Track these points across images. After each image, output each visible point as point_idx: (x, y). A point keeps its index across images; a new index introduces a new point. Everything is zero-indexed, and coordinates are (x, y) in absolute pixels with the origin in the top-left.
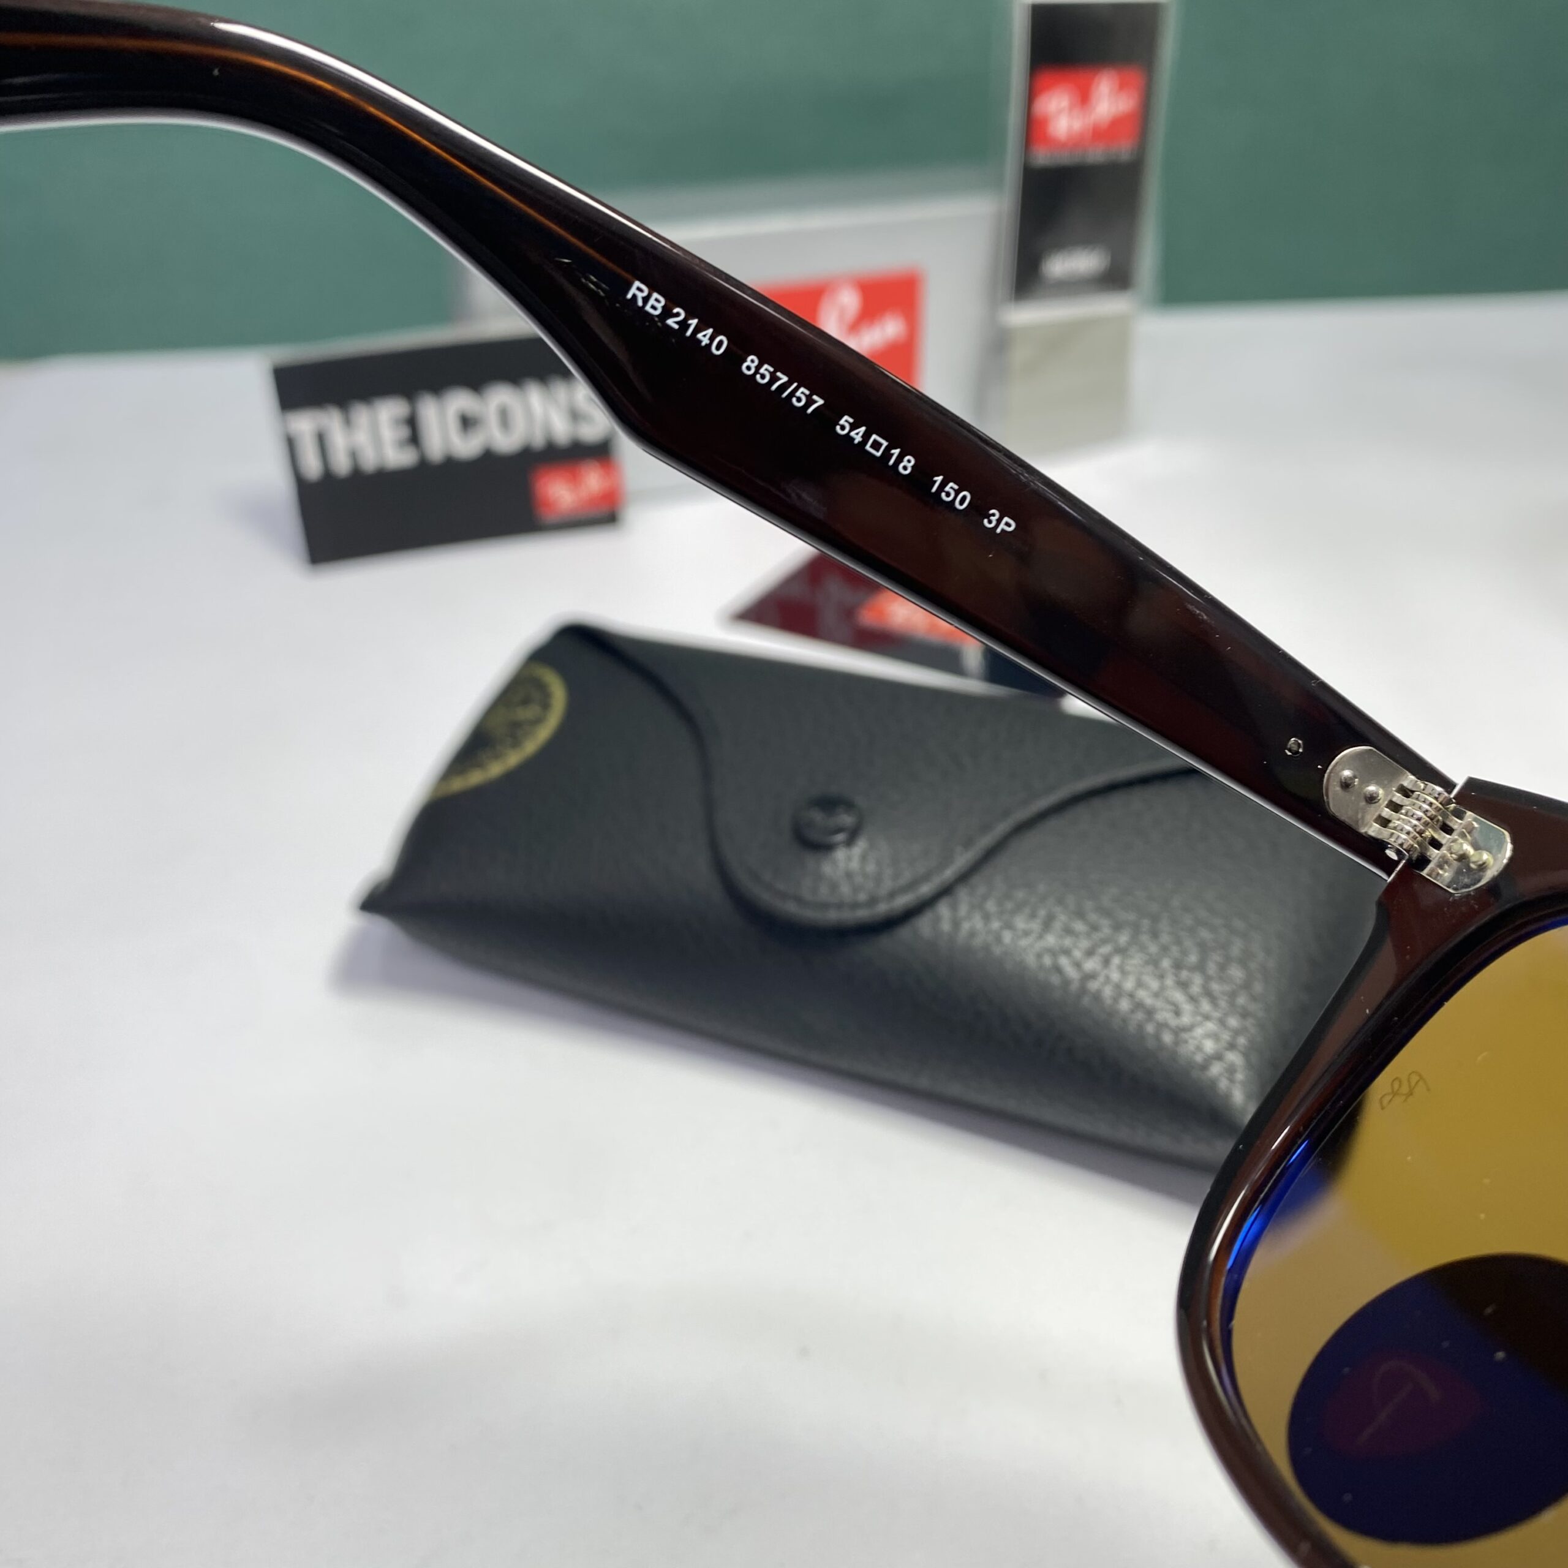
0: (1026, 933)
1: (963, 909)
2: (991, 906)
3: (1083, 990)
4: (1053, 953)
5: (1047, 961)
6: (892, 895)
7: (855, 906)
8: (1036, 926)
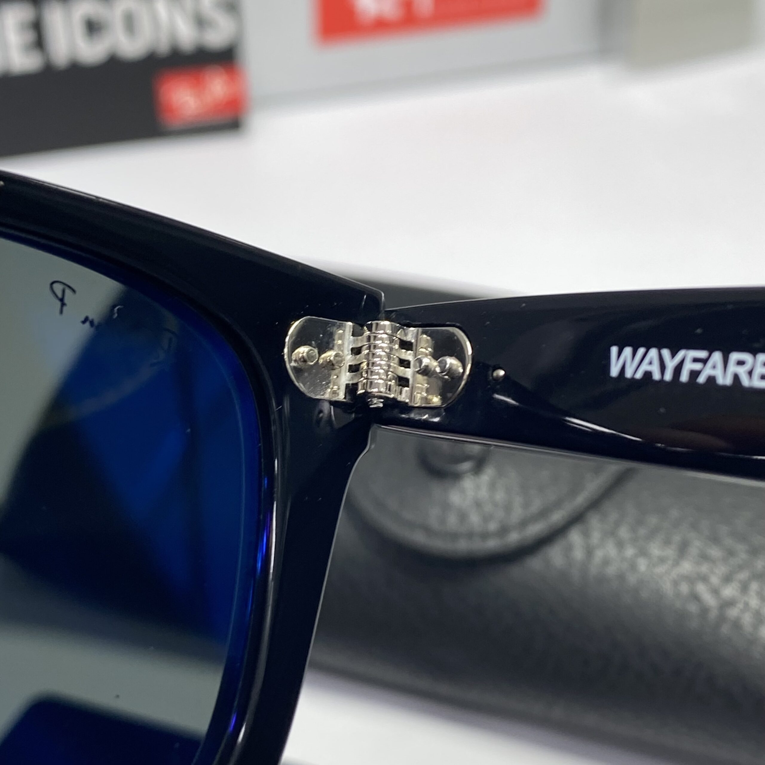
0: (662, 560)
1: (596, 536)
2: (624, 532)
3: (722, 618)
4: (691, 580)
5: (684, 588)
6: (524, 523)
7: (485, 536)
8: (670, 552)
